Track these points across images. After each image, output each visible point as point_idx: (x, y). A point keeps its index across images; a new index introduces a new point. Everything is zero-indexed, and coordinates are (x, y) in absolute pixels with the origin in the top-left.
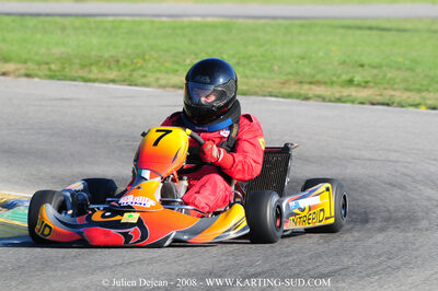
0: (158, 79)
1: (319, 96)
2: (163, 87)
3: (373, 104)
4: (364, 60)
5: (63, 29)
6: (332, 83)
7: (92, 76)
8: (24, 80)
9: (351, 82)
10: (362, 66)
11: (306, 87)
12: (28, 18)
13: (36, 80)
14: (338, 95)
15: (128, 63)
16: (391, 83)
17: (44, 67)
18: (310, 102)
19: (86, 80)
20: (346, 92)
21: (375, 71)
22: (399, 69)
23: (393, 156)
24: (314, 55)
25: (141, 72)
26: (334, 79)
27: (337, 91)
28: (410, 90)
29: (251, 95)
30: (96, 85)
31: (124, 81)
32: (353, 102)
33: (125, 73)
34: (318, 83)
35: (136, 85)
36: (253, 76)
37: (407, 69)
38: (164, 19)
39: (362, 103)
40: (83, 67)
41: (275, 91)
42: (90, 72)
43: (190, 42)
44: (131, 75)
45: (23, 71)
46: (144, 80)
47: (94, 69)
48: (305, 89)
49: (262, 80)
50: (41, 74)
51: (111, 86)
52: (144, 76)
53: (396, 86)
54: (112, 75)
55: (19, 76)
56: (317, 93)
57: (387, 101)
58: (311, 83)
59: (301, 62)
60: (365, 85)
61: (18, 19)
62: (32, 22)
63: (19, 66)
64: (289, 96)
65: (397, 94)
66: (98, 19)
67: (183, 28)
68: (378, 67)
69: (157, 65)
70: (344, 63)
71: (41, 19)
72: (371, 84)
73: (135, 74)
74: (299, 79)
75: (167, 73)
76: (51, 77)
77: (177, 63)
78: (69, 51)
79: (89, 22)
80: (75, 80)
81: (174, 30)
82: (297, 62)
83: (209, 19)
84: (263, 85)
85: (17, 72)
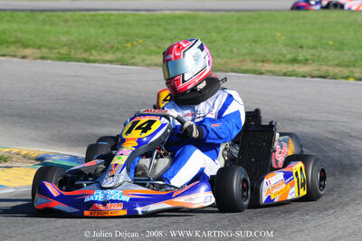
0: (144, 60)
1: (270, 72)
2: (149, 66)
3: (313, 77)
4: (303, 42)
5: (66, 21)
6: (280, 61)
7: (92, 58)
8: (40, 61)
9: (294, 61)
10: (301, 47)
11: (259, 64)
12: (37, 13)
13: (49, 61)
14: (284, 71)
15: (120, 47)
16: (325, 61)
17: (54, 51)
18: (263, 76)
19: (87, 61)
20: (290, 68)
21: (312, 52)
23: (332, 117)
24: (264, 39)
25: (130, 55)
26: (281, 58)
27: (284, 68)
28: (341, 66)
30: (96, 65)
31: (118, 61)
32: (297, 75)
33: (119, 55)
34: (268, 61)
35: (127, 65)
37: (337, 49)
38: (143, 13)
39: (304, 77)
40: (86, 50)
41: (236, 68)
42: (91, 54)
43: (165, 30)
44: (122, 57)
45: (39, 55)
46: (133, 61)
47: (94, 52)
48: (259, 66)
49: (225, 60)
50: (52, 56)
51: (107, 65)
52: (133, 57)
53: (330, 63)
54: (109, 56)
55: (36, 59)
56: (268, 69)
57: (323, 74)
58: (263, 61)
59: (254, 44)
60: (306, 61)
61: (30, 14)
62: (41, 16)
63: (35, 51)
64: (247, 72)
65: (331, 69)
66: (92, 13)
67: (158, 19)
68: (314, 47)
69: (142, 49)
70: (287, 45)
71: (48, 13)
72: (310, 62)
73: (126, 56)
74: (253, 57)
75: (150, 55)
76: (60, 59)
78: (73, 38)
79: (84, 16)
80: (79, 61)
81: (151, 20)
82: (250, 45)
83: (178, 12)
84: (226, 63)
85: (35, 56)
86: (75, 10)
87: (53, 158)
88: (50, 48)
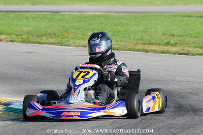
0: (75, 42)
1: (153, 50)
2: (78, 46)
3: (180, 54)
4: (174, 32)
5: (27, 18)
6: (159, 44)
7: (43, 41)
8: (10, 43)
9: (168, 43)
10: (173, 35)
11: (147, 46)
12: (10, 13)
13: (16, 43)
14: (162, 50)
15: (60, 34)
16: (188, 44)
17: (19, 37)
18: (149, 53)
19: (40, 43)
20: (166, 48)
21: (180, 38)
22: (191, 37)
23: (191, 79)
24: (150, 31)
25: (67, 39)
26: (160, 42)
27: (162, 48)
28: (197, 47)
29: (120, 50)
30: (45, 45)
31: (58, 43)
32: (170, 53)
33: (59, 39)
34: (152, 44)
35: (64, 46)
36: (121, 41)
37: (195, 37)
38: (75, 13)
39: (175, 54)
40: (38, 37)
41: (132, 48)
42: (42, 39)
43: (89, 24)
44: (61, 41)
45: (9, 39)
46: (68, 43)
47: (44, 38)
48: (147, 47)
49: (125, 43)
50: (18, 40)
51: (52, 46)
52: (68, 41)
53: (191, 45)
54: (52, 40)
55: (7, 42)
56: (152, 49)
57: (186, 53)
58: (149, 44)
59: (144, 34)
60: (175, 45)
61: (5, 14)
62: (12, 15)
63: (7, 36)
64: (139, 50)
65: (191, 49)
66: (43, 13)
67: (85, 18)
68: (181, 36)
69: (74, 36)
70: (164, 34)
71: (16, 13)
72: (178, 45)
73: (64, 40)
74: (143, 42)
75: (79, 39)
76: (23, 42)
77: (84, 35)
78: (31, 29)
79: (39, 15)
80: (34, 43)
81: (81, 18)
82: (142, 34)
83: (97, 13)
84: (126, 45)
85: (6, 40)
86: (33, 12)
87: (16, 104)
88: (17, 35)
